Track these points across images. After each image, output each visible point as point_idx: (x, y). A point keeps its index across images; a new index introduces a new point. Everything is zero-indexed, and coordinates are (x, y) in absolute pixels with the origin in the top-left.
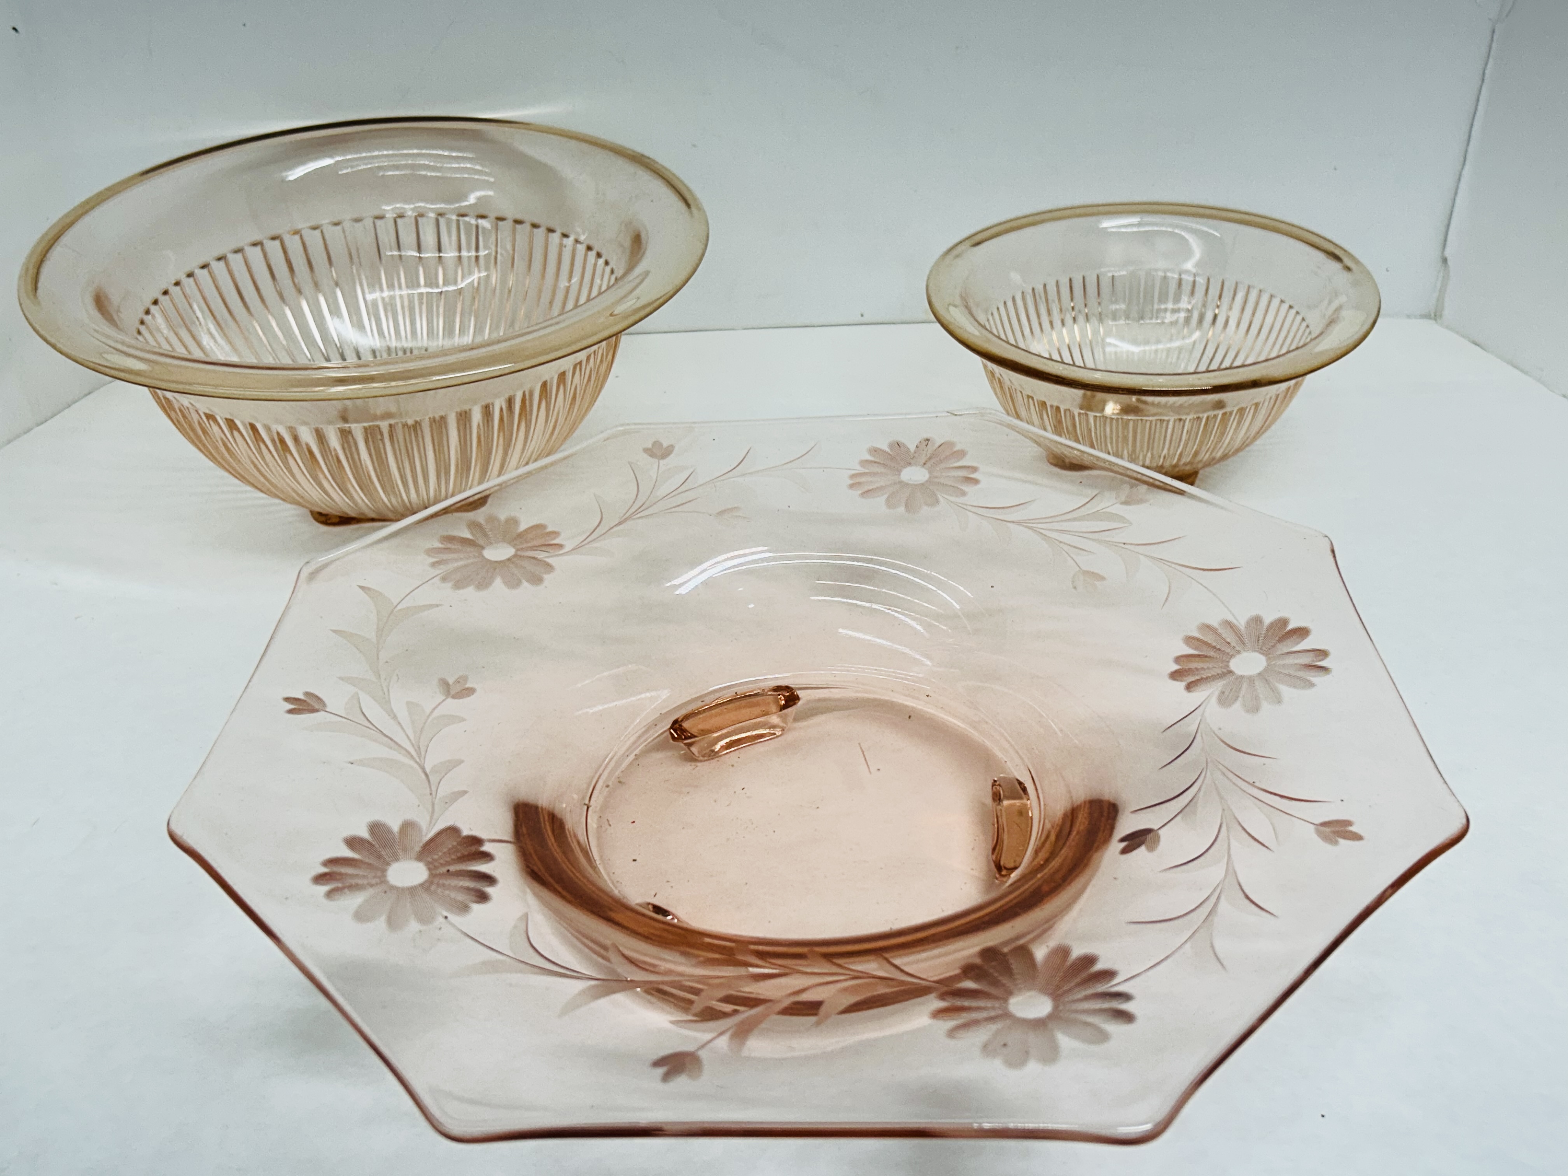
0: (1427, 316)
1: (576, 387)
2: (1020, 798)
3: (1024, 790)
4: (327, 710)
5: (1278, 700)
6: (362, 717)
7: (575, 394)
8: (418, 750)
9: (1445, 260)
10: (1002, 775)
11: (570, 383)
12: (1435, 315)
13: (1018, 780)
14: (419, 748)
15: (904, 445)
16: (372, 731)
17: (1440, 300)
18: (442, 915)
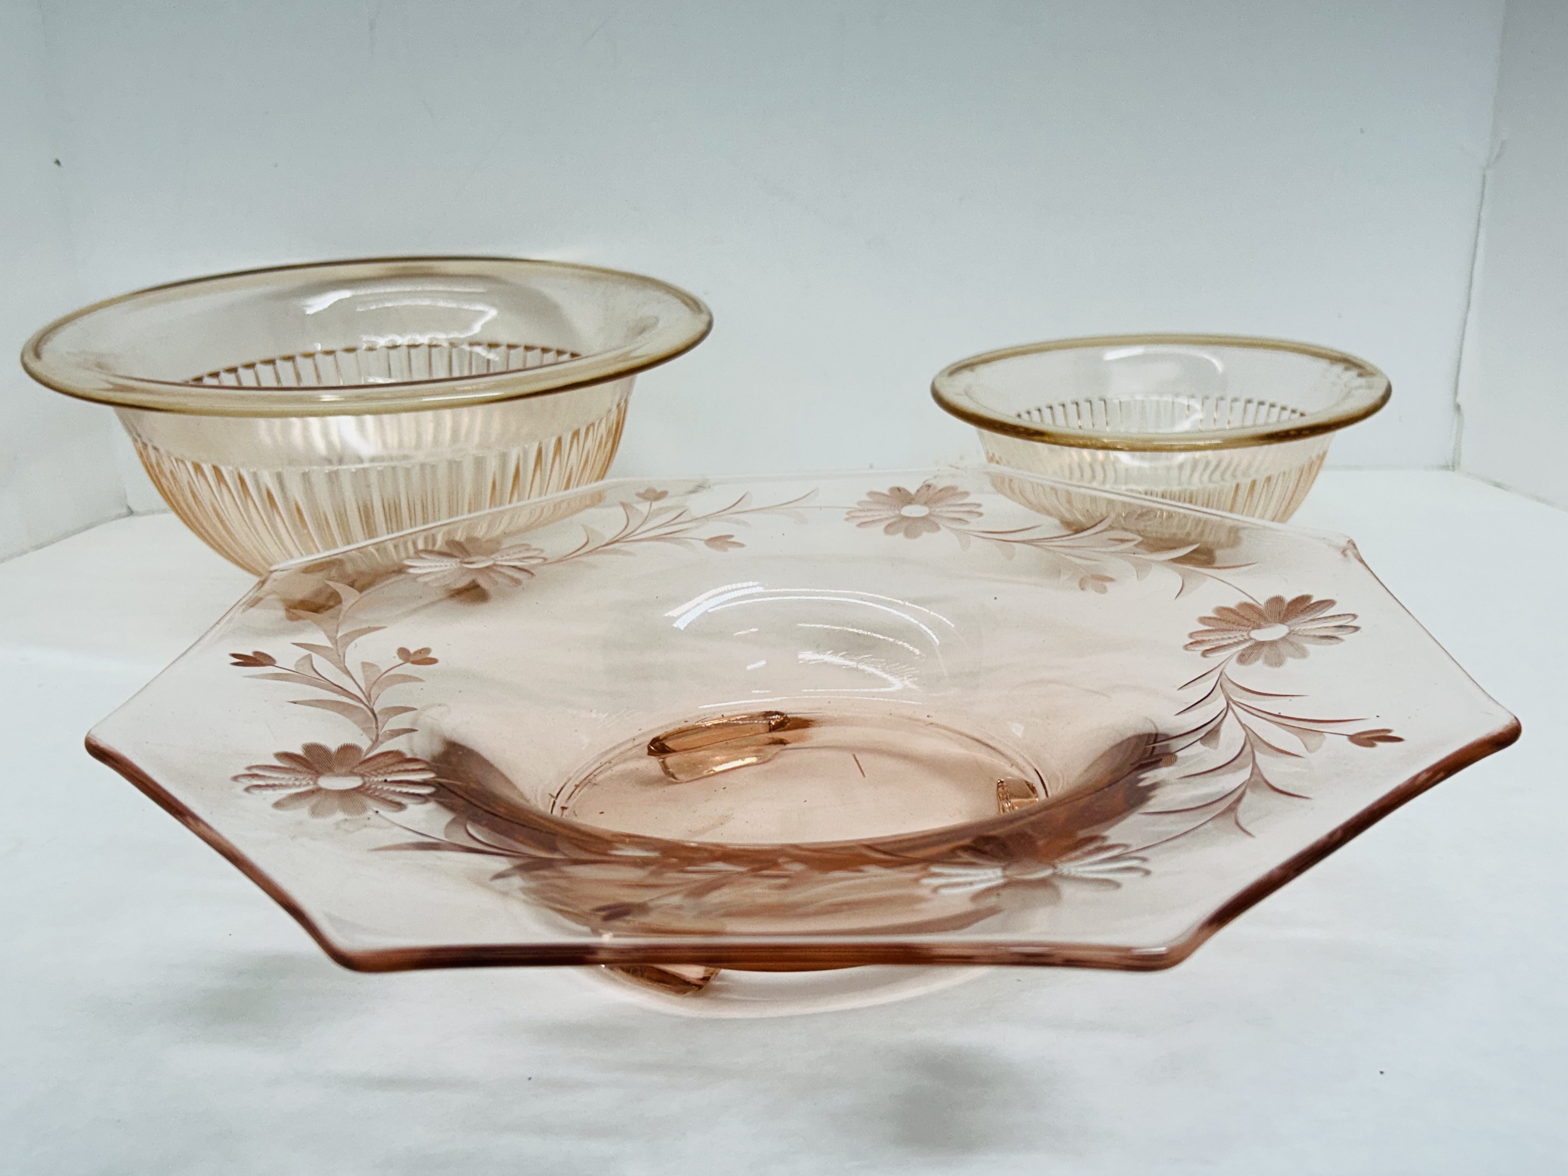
0: (1446, 467)
1: (572, 469)
2: (1029, 796)
3: (1033, 789)
4: (276, 665)
5: (1303, 654)
6: (314, 673)
7: (571, 474)
8: (369, 697)
9: (1458, 408)
10: (1009, 777)
11: (565, 466)
12: (1452, 466)
13: (1026, 782)
14: (370, 695)
15: (904, 490)
16: (322, 682)
17: (1457, 450)
18: (373, 811)
